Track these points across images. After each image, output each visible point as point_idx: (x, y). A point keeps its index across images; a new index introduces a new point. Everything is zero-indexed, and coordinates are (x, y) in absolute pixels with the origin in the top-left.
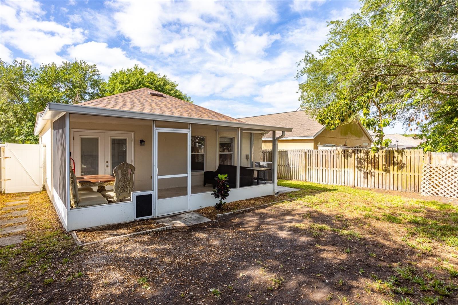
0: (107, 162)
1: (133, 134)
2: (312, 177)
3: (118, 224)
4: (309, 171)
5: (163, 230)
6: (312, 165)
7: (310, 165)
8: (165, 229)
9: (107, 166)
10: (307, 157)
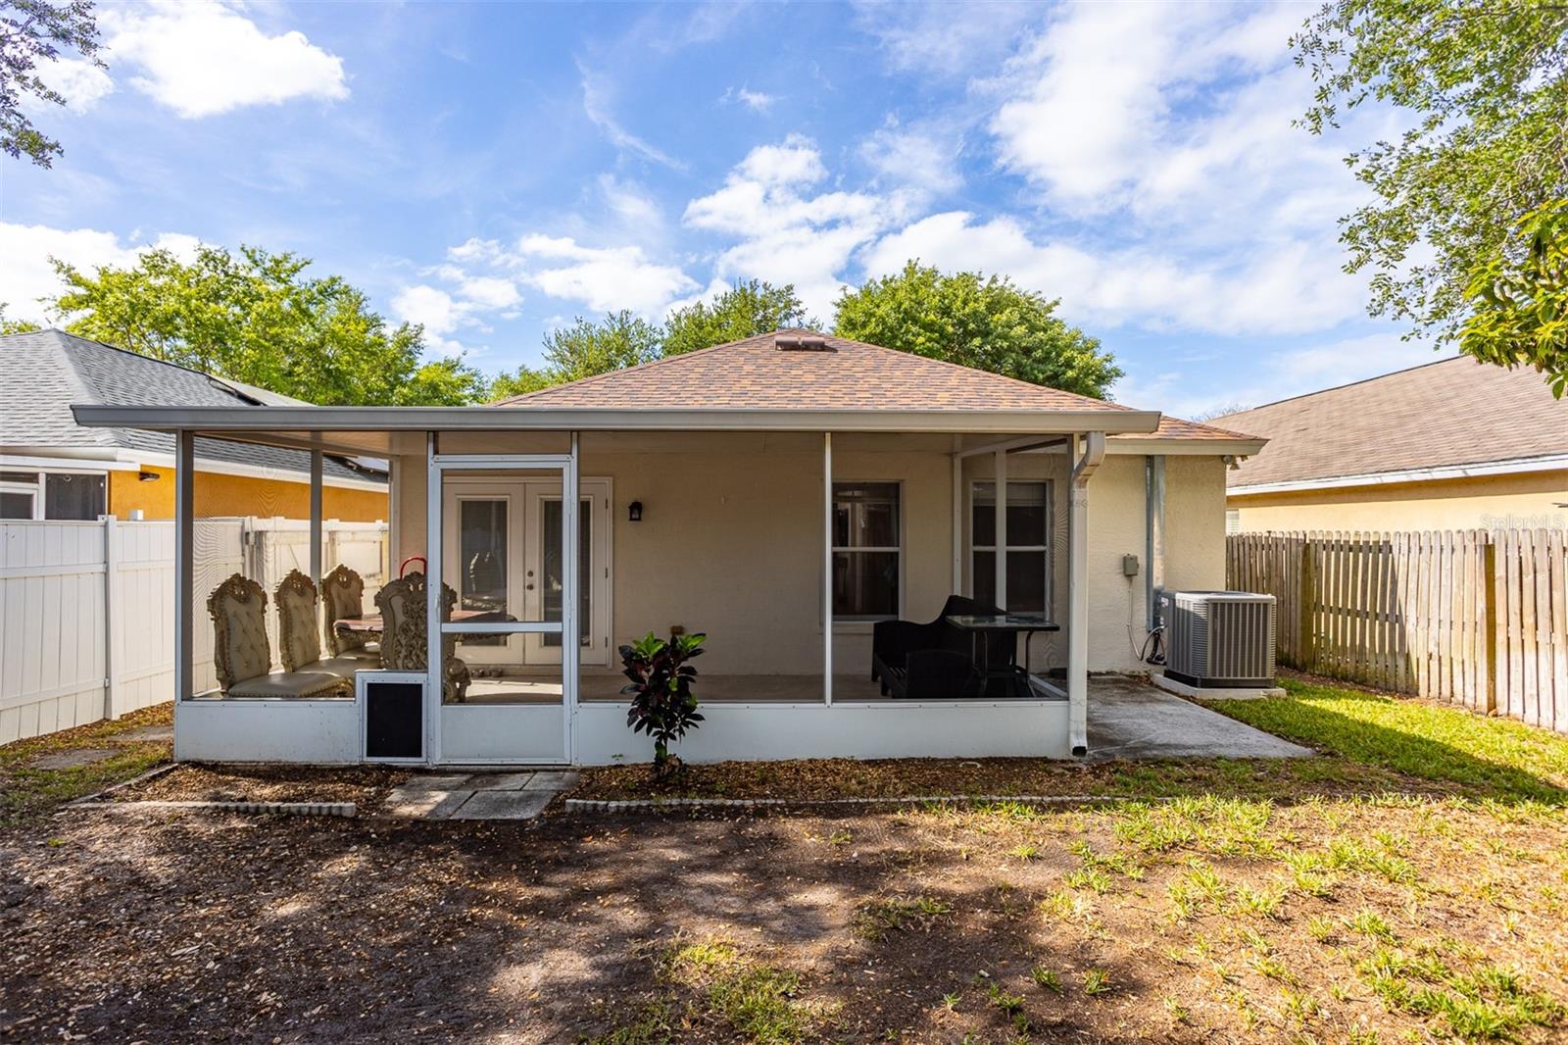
0: (531, 574)
1: (608, 481)
2: (1531, 690)
3: (308, 767)
4: (1516, 654)
5: (315, 812)
6: (1529, 620)
7: (1515, 619)
8: (325, 812)
9: (531, 587)
10: (1499, 572)
